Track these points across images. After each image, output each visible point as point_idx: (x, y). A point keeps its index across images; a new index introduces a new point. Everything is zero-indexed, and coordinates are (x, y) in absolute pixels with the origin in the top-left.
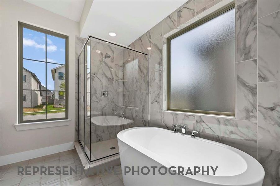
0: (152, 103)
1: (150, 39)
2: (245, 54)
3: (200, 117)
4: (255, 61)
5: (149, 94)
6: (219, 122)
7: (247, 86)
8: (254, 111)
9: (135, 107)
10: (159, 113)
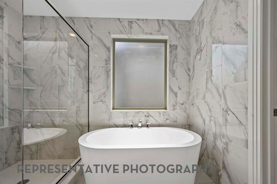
0: (94, 103)
1: (91, 29)
2: (173, 74)
3: (148, 112)
4: (177, 79)
5: (90, 93)
6: (160, 114)
7: (174, 92)
8: (176, 105)
9: (58, 109)
10: (105, 113)
